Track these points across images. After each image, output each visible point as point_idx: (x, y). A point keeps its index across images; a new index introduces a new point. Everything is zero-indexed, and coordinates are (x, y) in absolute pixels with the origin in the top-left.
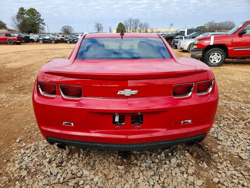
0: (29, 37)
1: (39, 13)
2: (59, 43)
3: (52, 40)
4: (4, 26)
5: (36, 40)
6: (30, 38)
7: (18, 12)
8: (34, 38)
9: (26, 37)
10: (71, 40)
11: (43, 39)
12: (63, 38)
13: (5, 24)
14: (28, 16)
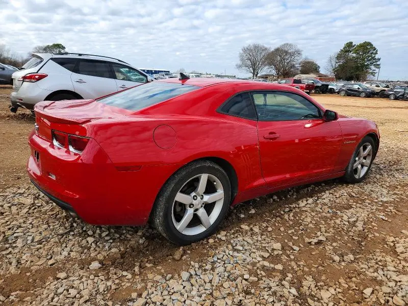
0: (328, 85)
1: (375, 49)
2: (373, 97)
3: (363, 92)
4: (316, 69)
5: (337, 91)
6: (330, 87)
7: (342, 49)
8: (335, 88)
9: (323, 85)
10: (400, 94)
11: (348, 89)
12: (386, 89)
13: (319, 67)
14: (354, 55)
